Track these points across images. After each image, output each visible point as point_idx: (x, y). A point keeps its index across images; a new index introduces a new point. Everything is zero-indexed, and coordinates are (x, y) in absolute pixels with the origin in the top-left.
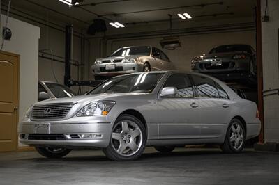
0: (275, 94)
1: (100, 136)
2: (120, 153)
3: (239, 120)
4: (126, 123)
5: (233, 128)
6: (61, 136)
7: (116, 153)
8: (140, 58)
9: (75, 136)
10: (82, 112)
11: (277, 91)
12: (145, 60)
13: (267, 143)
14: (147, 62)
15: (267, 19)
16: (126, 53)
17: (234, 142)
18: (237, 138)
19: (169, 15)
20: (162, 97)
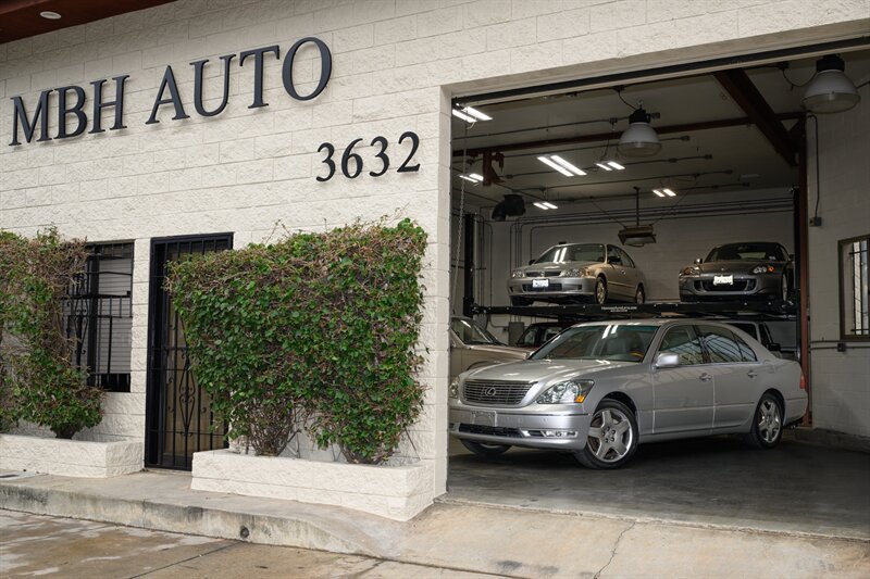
0: (833, 348)
1: (574, 434)
2: (601, 458)
3: (774, 395)
4: (608, 412)
5: (763, 407)
6: (514, 432)
7: (594, 457)
8: (590, 268)
9: (537, 433)
10: (543, 398)
11: (836, 345)
12: (598, 272)
13: (817, 429)
14: (601, 275)
15: (818, 222)
16: (560, 257)
17: (765, 430)
18: (771, 423)
19: (635, 188)
20: (658, 368)
